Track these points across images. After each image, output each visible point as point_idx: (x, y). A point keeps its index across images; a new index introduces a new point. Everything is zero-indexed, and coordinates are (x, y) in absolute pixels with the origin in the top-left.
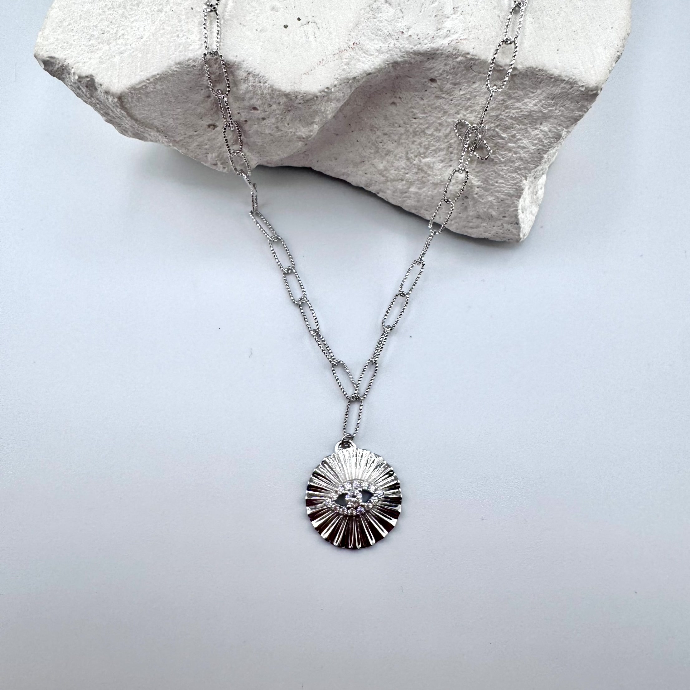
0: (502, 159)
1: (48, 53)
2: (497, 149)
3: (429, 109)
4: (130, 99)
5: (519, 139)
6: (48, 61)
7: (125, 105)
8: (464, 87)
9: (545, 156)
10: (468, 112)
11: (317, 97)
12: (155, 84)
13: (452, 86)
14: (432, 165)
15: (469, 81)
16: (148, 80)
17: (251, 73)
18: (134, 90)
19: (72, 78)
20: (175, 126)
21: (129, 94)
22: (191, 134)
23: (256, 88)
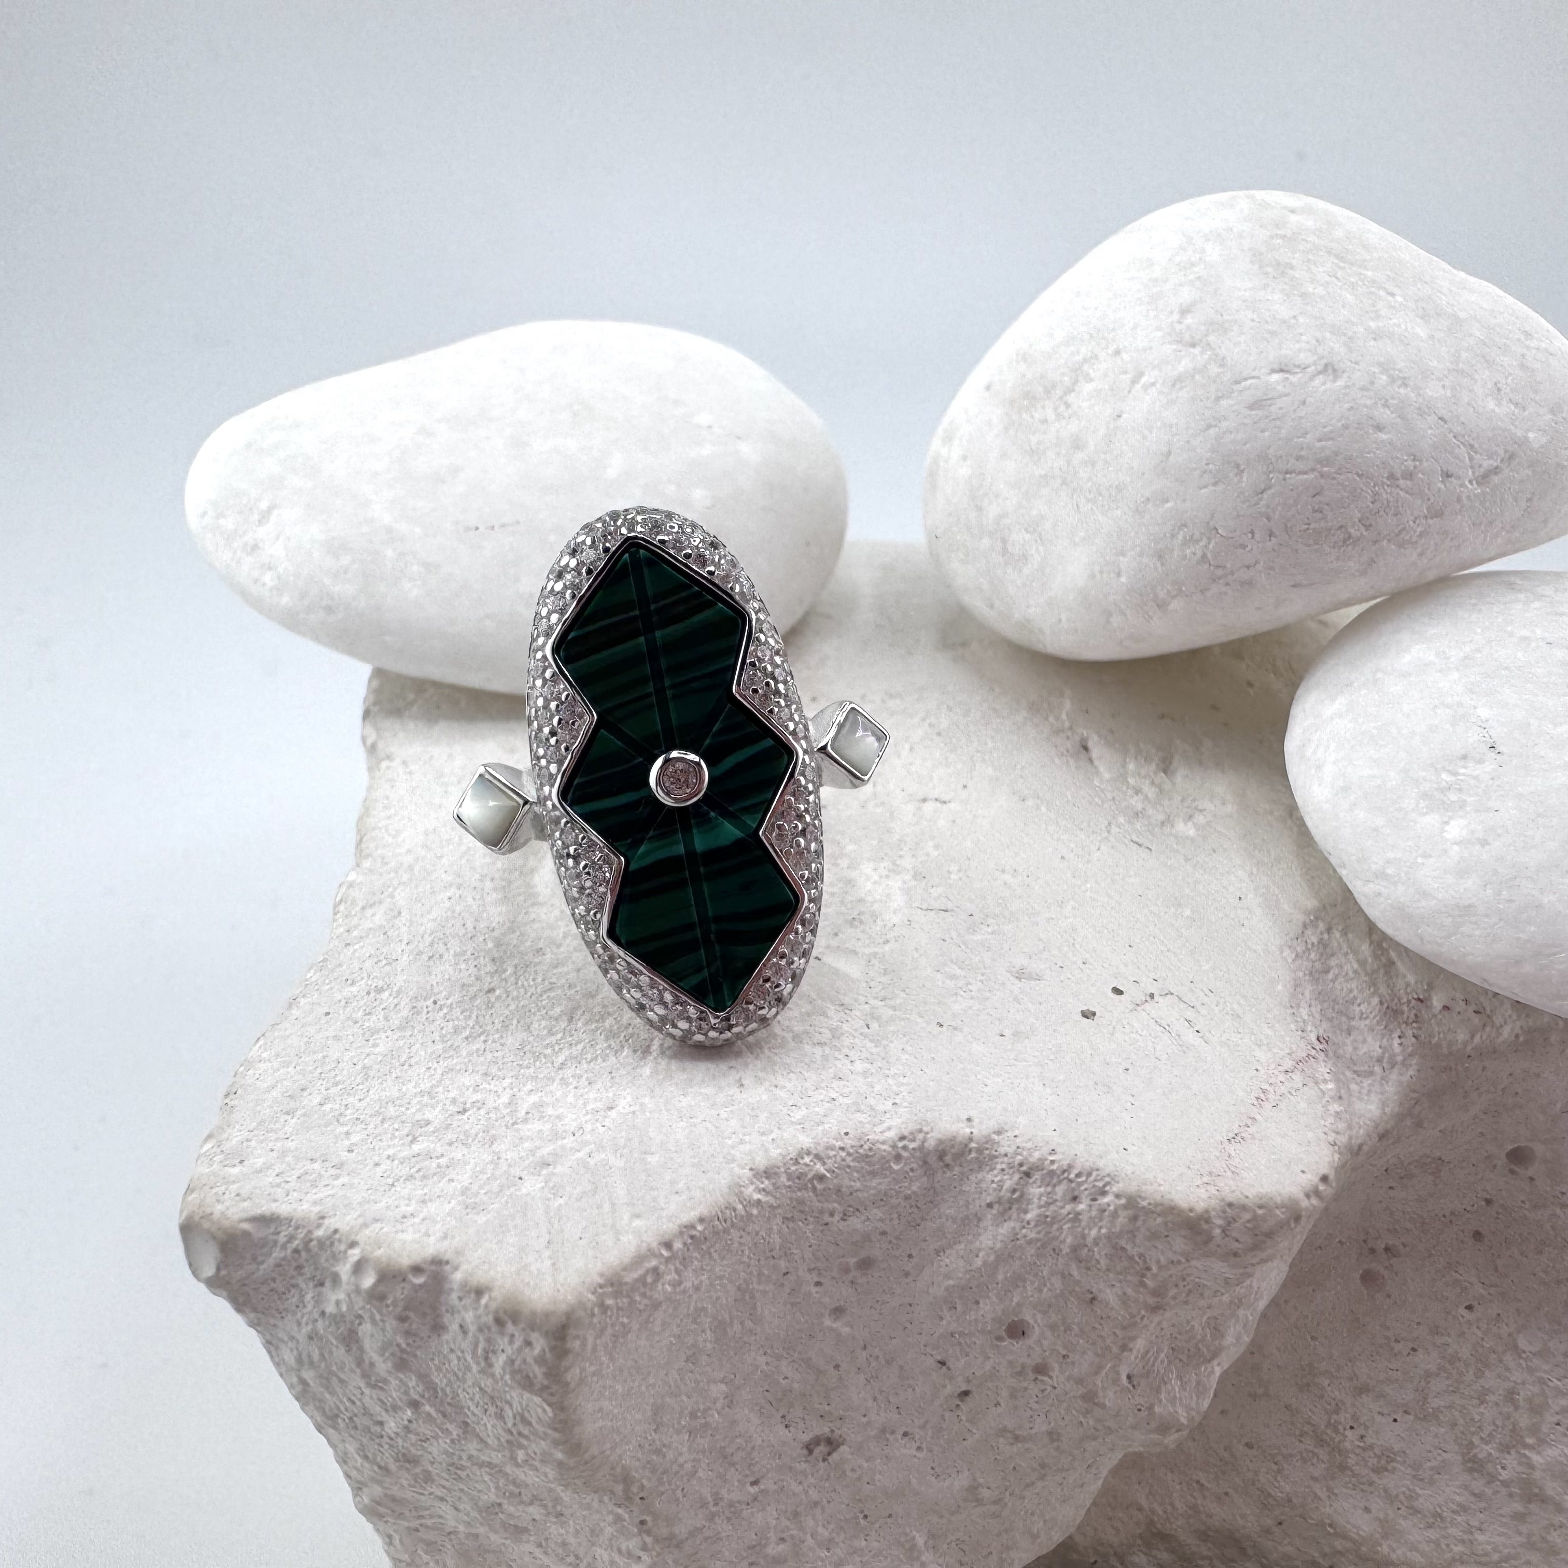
1: (246, 1204)
6: (246, 1234)
12: (685, 1262)
16: (668, 1245)
17: (1038, 1167)
18: (617, 1295)
19: (333, 1297)
20: (688, 1466)
21: (596, 1310)
22: (735, 1496)
23: (1055, 1227)
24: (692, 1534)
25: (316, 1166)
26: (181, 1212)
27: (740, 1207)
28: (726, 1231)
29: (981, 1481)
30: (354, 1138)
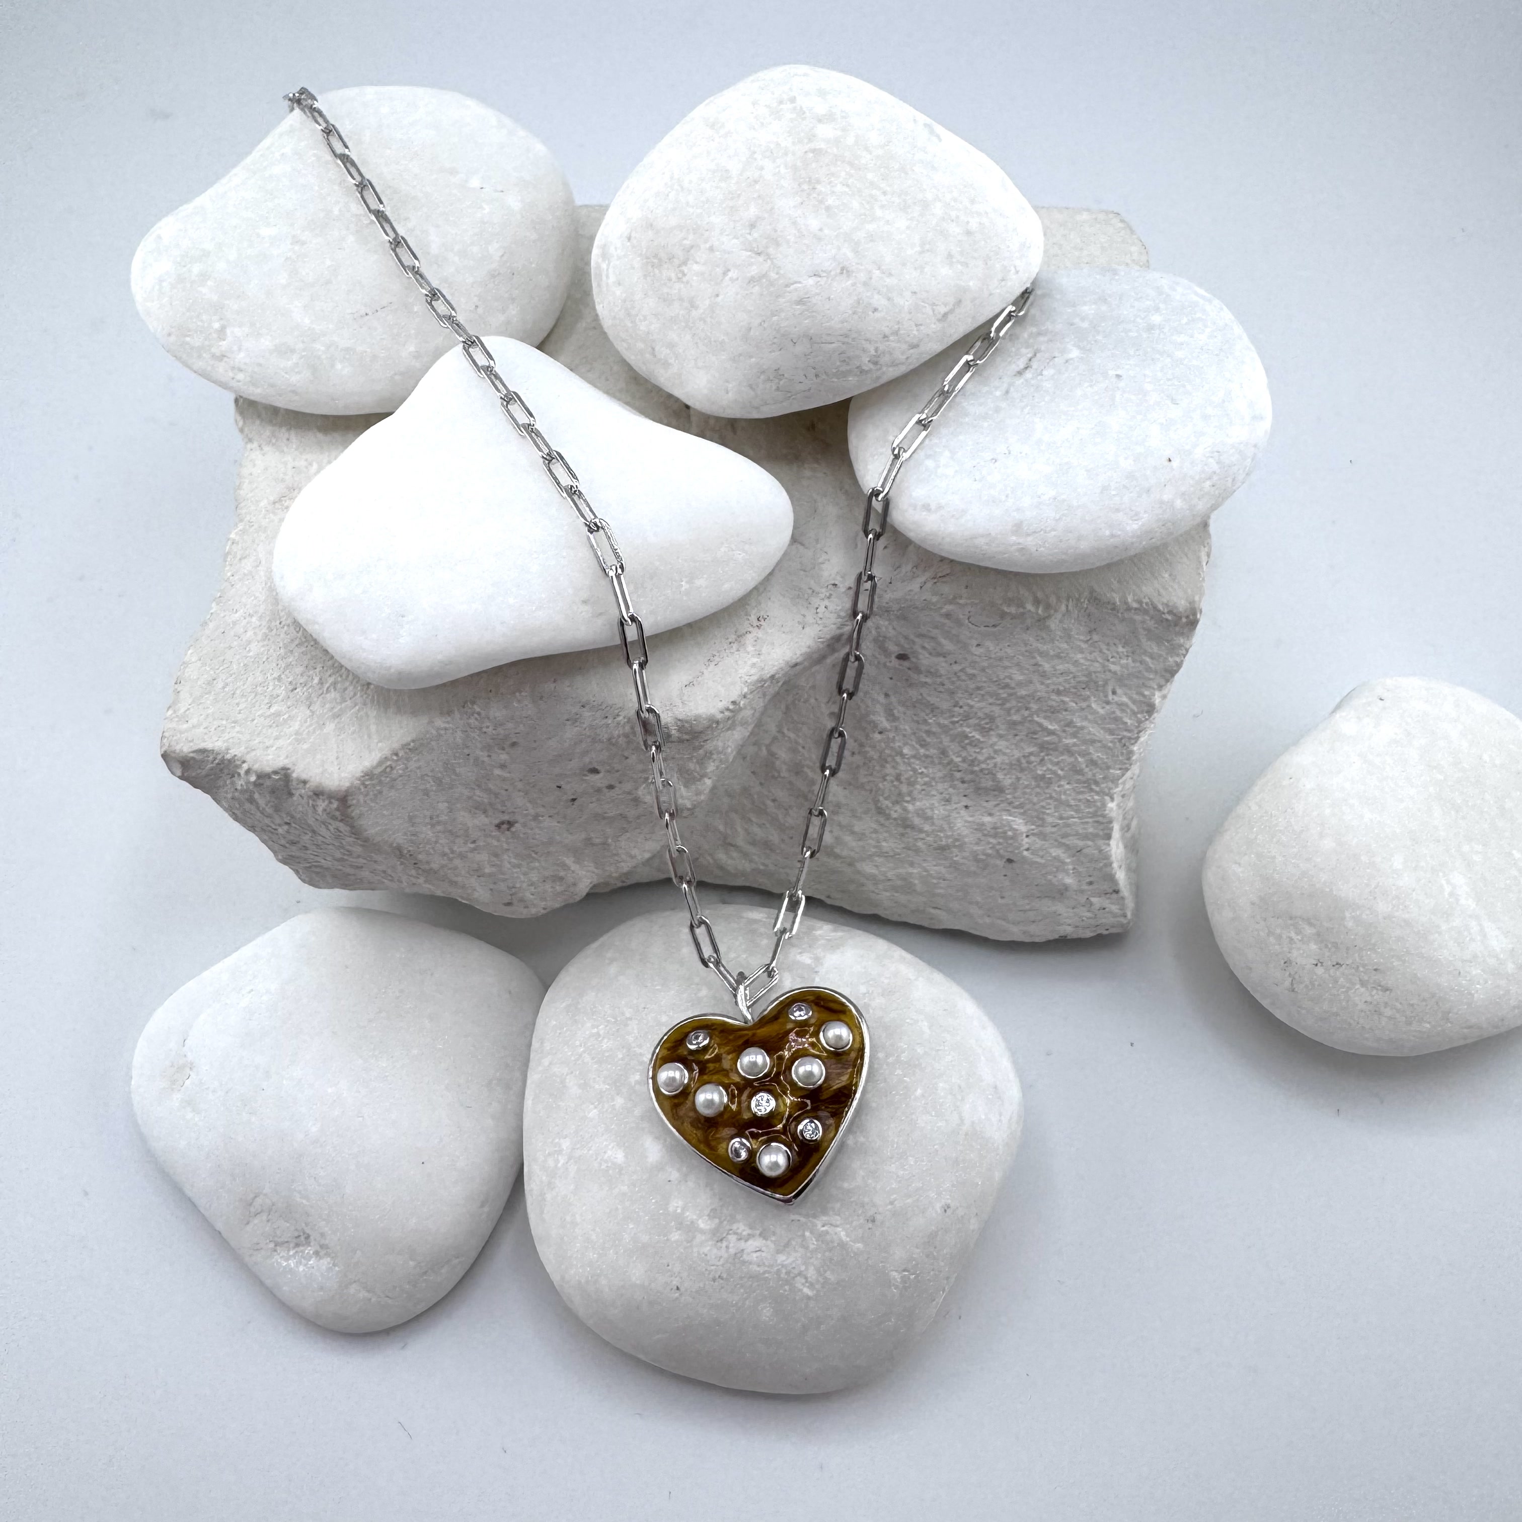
0: (1060, 772)
1: (191, 744)
2: (1047, 755)
4: (361, 798)
5: (1082, 728)
6: (192, 757)
7: (352, 812)
8: (961, 656)
9: (1135, 748)
11: (718, 722)
12: (408, 759)
14: (929, 813)
15: (969, 645)
16: (397, 754)
17: (588, 703)
18: (371, 779)
19: (240, 783)
20: (434, 839)
21: (362, 787)
22: (463, 849)
23: (598, 730)
24: (443, 867)
25: (224, 722)
26: (161, 747)
27: (434, 732)
28: (429, 743)
29: (592, 835)
30: (242, 706)
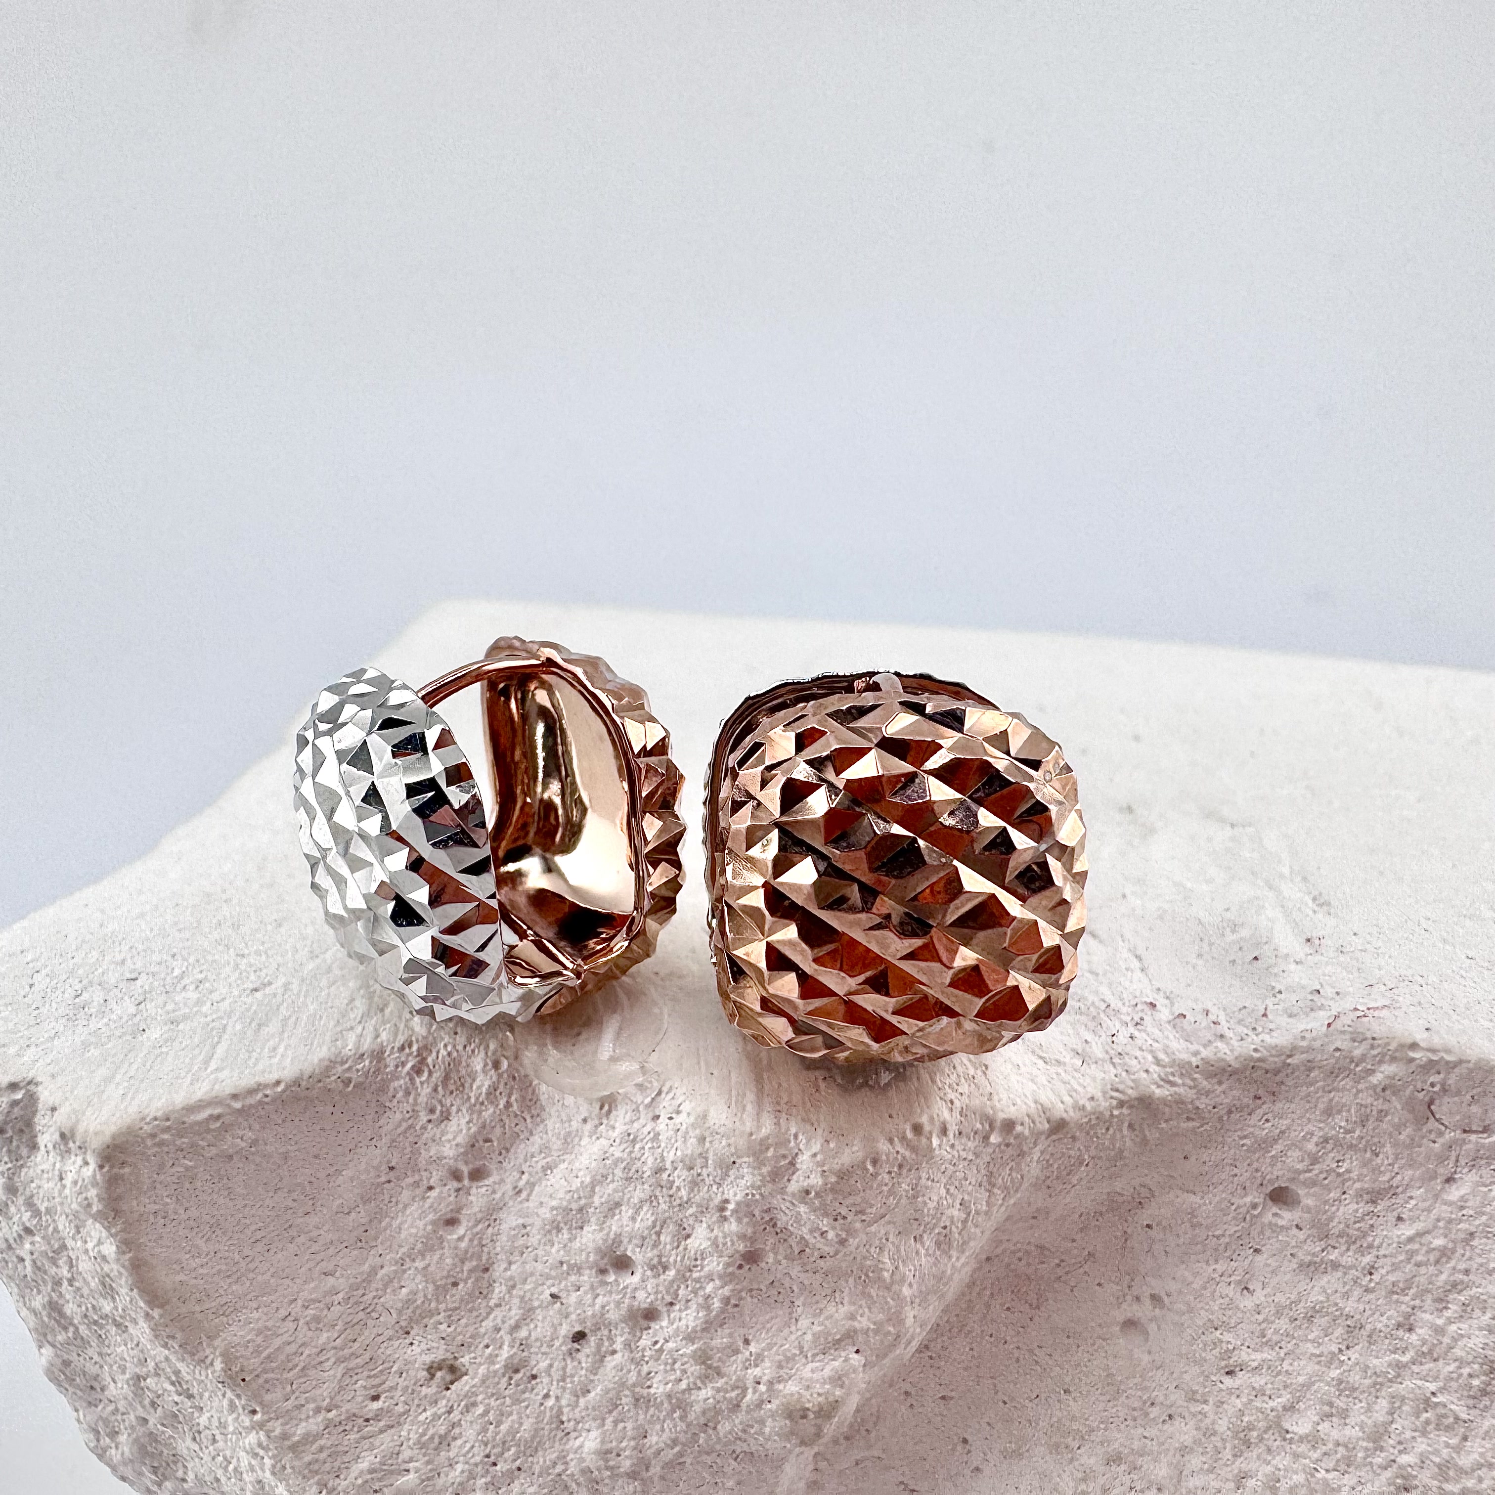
3: (1283, 1324)
8: (1413, 1202)
10: (1448, 1314)
13: (1363, 1208)
15: (1434, 1176)
16: (237, 1098)
18: (174, 1132)
22: (352, 1408)
23: (637, 1146)
